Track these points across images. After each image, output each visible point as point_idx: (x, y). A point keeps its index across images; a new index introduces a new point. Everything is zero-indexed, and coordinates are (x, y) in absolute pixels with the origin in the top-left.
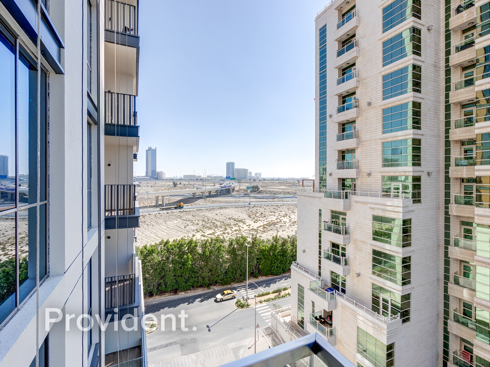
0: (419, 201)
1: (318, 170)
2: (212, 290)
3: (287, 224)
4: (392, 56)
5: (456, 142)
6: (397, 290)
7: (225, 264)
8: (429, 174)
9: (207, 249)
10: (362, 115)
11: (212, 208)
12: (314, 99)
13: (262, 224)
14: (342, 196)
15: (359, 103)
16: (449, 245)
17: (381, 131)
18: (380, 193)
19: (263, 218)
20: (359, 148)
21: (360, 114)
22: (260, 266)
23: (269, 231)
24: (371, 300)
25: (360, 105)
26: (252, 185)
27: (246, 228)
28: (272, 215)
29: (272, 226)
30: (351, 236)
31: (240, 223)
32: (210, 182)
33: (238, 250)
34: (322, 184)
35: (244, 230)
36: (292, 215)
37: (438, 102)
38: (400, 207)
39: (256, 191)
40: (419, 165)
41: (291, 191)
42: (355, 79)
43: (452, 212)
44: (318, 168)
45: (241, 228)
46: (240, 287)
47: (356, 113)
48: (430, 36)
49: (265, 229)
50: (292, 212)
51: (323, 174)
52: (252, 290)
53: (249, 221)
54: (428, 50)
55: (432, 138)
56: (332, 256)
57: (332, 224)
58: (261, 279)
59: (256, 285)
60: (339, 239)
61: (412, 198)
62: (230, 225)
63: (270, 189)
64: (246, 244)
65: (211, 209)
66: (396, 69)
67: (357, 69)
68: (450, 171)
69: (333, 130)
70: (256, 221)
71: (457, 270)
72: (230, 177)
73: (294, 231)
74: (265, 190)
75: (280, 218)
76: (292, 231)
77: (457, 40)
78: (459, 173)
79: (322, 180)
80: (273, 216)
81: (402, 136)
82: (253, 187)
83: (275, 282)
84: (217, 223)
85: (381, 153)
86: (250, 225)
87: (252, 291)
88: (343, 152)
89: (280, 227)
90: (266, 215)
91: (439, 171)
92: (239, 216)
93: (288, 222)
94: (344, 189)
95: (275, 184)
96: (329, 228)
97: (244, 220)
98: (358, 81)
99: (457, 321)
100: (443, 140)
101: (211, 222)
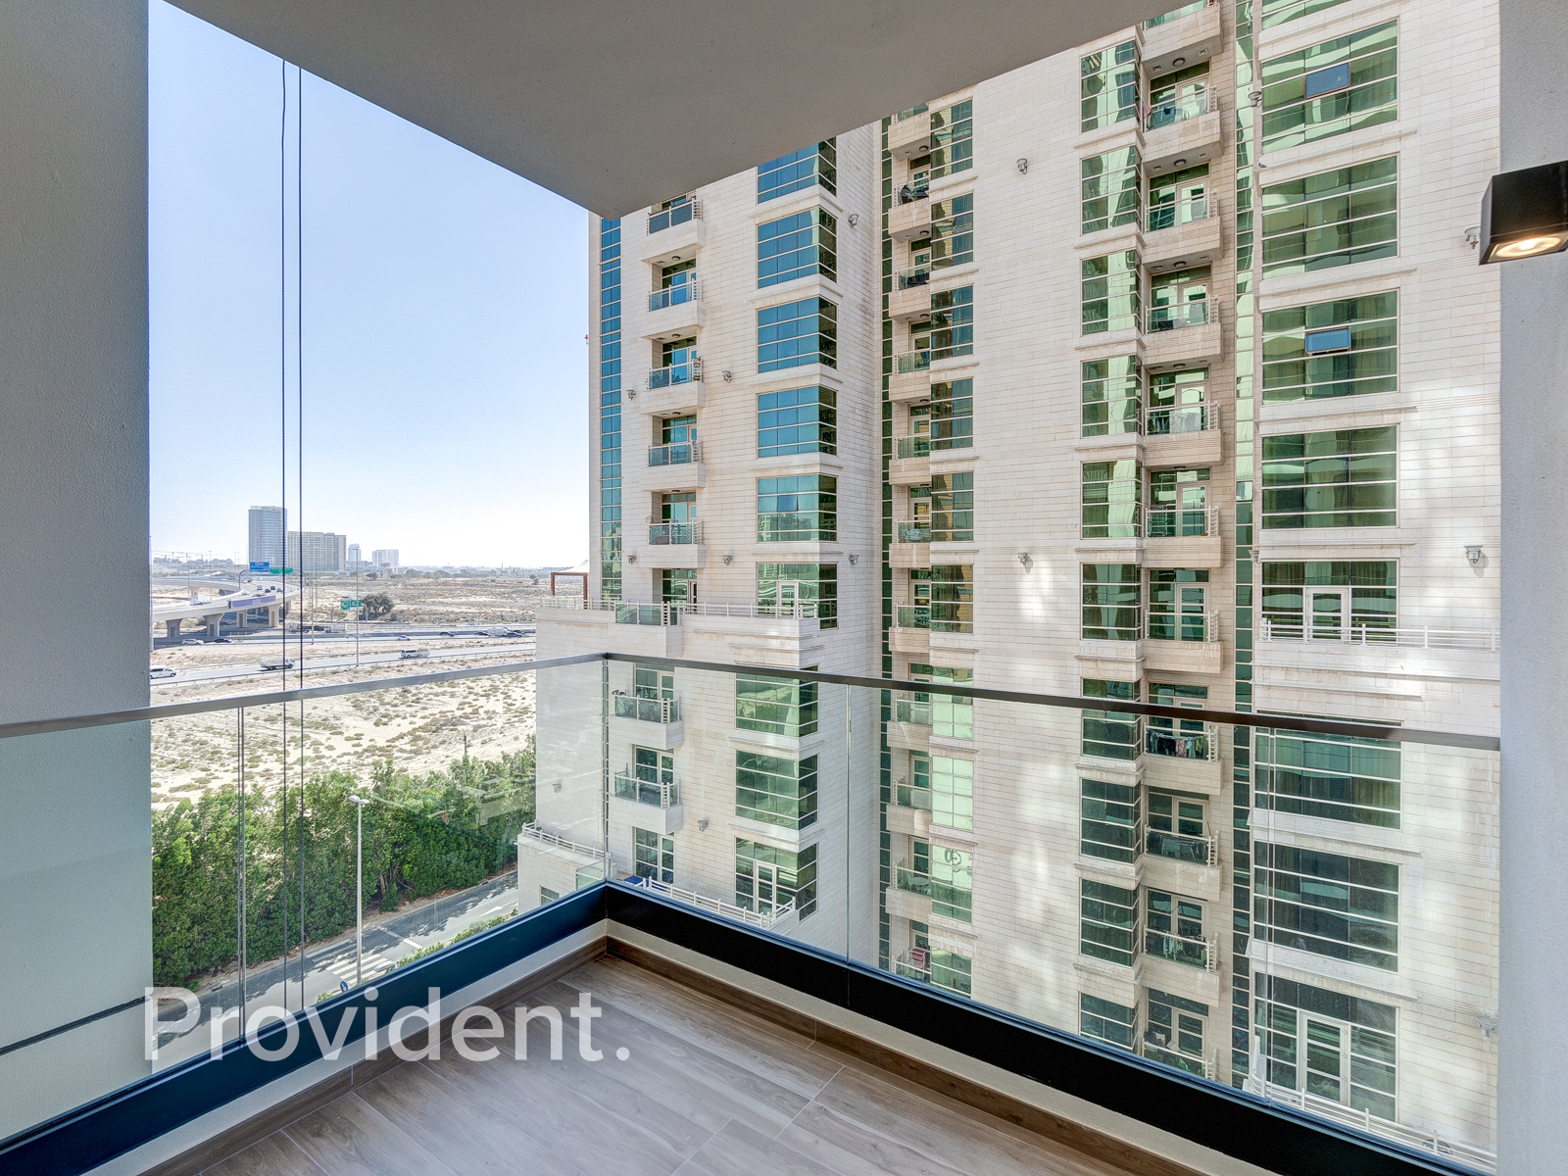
0: (834, 623)
1: (599, 544)
2: (210, 991)
3: (497, 719)
4: (777, 265)
5: (901, 487)
6: (790, 842)
7: (260, 883)
8: (852, 559)
9: (181, 840)
10: (713, 403)
11: (190, 684)
12: (586, 338)
13: (406, 727)
14: (662, 618)
15: (705, 370)
16: (889, 719)
17: (754, 451)
18: (753, 607)
19: (410, 706)
20: (705, 490)
21: (707, 398)
22: (406, 866)
23: (434, 747)
24: (734, 882)
25: (705, 376)
26: (364, 594)
27: (348, 747)
28: (443, 694)
29: (445, 732)
30: (687, 726)
31: (321, 730)
32: (172, 584)
33: (319, 827)
34: (609, 587)
35: (334, 757)
36: (514, 689)
37: (870, 393)
38: (794, 639)
39: (381, 614)
40: (833, 537)
41: (509, 610)
42: (693, 304)
43: (894, 644)
44: (599, 540)
45: (322, 748)
46: (330, 955)
47: (696, 396)
48: (853, 237)
49: (420, 743)
50: (514, 680)
51: (612, 558)
52: (374, 953)
53: (355, 723)
54: (850, 271)
55: (859, 477)
56: (638, 785)
57: (638, 698)
58: (408, 910)
59: (390, 933)
60: (654, 736)
61: (820, 616)
62: (274, 743)
63: (434, 608)
64: (355, 798)
65: (185, 691)
66: (785, 299)
67: (698, 279)
68: (890, 552)
69: (637, 437)
70: (385, 720)
71: (904, 774)
72: (267, 564)
73: (522, 739)
74: (415, 610)
75: (474, 703)
76: (516, 739)
77: (903, 263)
78: (906, 558)
79: (610, 577)
80: (446, 698)
81: (798, 466)
82: (368, 601)
83: (463, 910)
84: (217, 741)
85: (754, 504)
86: (359, 737)
87: (378, 955)
88: (665, 497)
89: (475, 731)
90: (420, 696)
91: (872, 553)
92: (315, 708)
93: (501, 712)
94: (669, 599)
95: (451, 591)
96: (630, 708)
97: (333, 721)
98: (702, 311)
99: (905, 886)
100: (879, 481)
101: (185, 741)
